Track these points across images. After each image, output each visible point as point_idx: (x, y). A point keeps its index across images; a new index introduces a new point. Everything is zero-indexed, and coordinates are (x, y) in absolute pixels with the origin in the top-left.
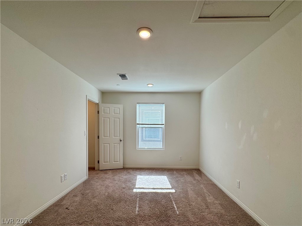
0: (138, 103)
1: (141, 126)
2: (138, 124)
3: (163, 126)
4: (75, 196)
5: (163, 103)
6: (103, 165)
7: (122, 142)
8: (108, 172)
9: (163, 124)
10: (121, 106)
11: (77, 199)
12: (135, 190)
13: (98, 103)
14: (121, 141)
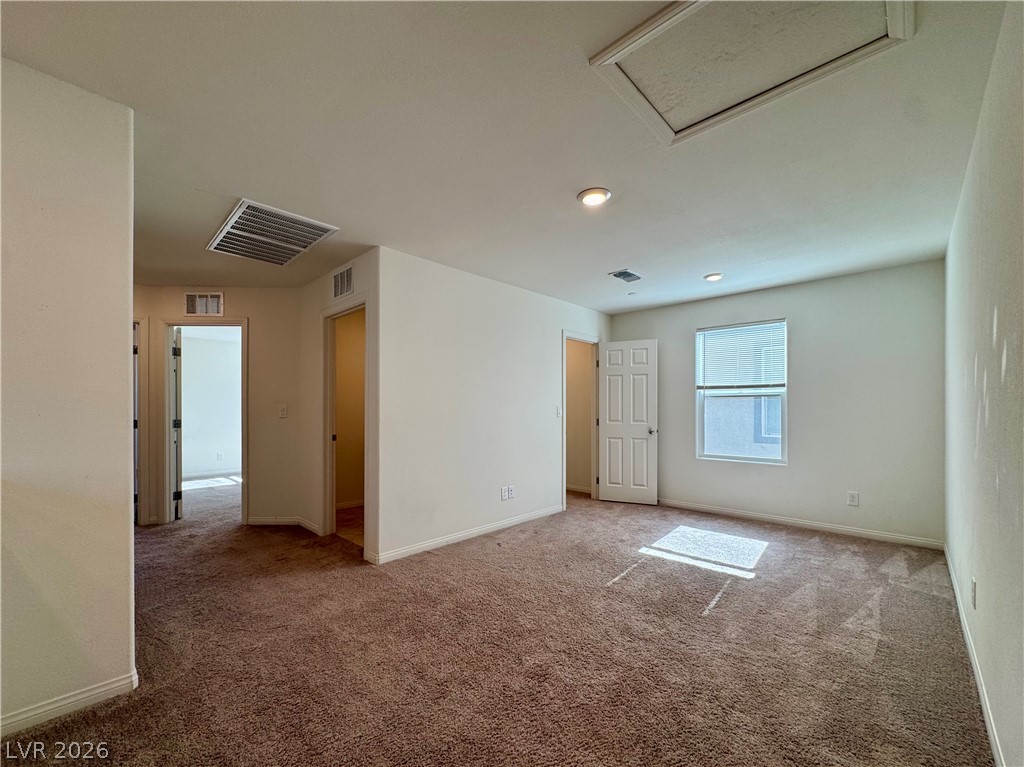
0: (699, 330)
1: (709, 392)
2: (700, 388)
3: (783, 390)
4: (522, 531)
5: (783, 320)
6: (606, 490)
7: (655, 434)
8: (614, 505)
9: (783, 385)
10: (652, 344)
11: (522, 537)
12: (643, 550)
13: (596, 342)
14: (651, 432)
